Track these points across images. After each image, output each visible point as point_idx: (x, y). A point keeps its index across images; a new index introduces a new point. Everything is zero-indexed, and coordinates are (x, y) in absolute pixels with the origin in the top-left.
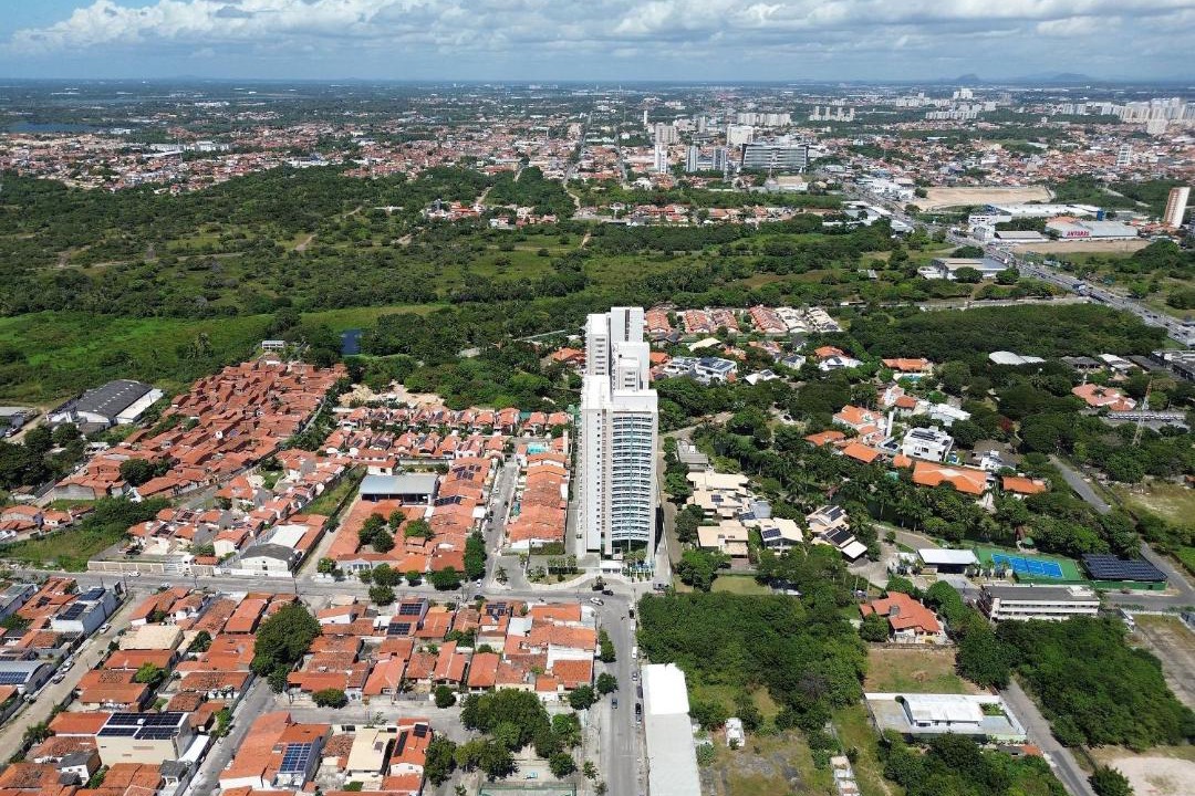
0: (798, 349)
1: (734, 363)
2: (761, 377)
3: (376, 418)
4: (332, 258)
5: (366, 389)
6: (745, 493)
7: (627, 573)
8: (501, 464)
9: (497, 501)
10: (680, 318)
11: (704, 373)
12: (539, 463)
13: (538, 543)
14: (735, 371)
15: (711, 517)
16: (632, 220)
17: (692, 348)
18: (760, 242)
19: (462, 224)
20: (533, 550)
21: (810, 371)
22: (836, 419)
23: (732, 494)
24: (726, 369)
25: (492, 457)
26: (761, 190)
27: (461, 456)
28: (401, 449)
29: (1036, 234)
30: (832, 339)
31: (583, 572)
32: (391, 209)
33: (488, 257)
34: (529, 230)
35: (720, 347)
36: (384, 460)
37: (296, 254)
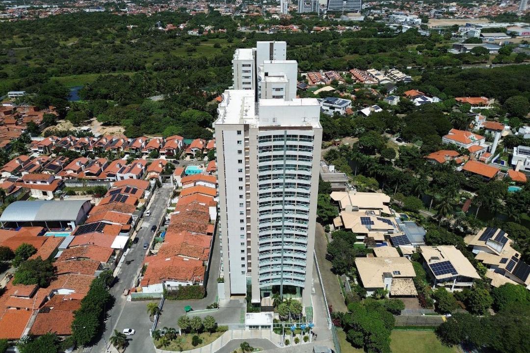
0: (391, 93)
1: (350, 101)
2: (373, 109)
3: (60, 145)
4: (87, 49)
5: (69, 123)
6: (389, 213)
7: (278, 329)
8: (158, 185)
9: (145, 225)
10: (304, 77)
11: (328, 108)
12: (192, 185)
13: (174, 285)
14: (350, 107)
15: (361, 240)
16: (270, 31)
17: (316, 93)
18: (344, 41)
19: (171, 32)
20: (168, 294)
21: (405, 106)
22: (445, 140)
23: (377, 212)
24: (345, 105)
25: (152, 179)
26: (339, 20)
27: (122, 178)
28: (69, 172)
29: (504, 34)
30: (412, 85)
31: (224, 330)
32: (132, 26)
33: (184, 48)
34: (210, 36)
35: (335, 92)
36: (48, 183)
37: (65, 47)
